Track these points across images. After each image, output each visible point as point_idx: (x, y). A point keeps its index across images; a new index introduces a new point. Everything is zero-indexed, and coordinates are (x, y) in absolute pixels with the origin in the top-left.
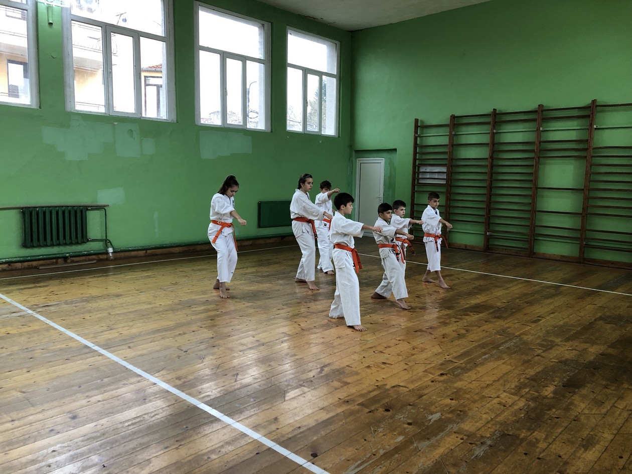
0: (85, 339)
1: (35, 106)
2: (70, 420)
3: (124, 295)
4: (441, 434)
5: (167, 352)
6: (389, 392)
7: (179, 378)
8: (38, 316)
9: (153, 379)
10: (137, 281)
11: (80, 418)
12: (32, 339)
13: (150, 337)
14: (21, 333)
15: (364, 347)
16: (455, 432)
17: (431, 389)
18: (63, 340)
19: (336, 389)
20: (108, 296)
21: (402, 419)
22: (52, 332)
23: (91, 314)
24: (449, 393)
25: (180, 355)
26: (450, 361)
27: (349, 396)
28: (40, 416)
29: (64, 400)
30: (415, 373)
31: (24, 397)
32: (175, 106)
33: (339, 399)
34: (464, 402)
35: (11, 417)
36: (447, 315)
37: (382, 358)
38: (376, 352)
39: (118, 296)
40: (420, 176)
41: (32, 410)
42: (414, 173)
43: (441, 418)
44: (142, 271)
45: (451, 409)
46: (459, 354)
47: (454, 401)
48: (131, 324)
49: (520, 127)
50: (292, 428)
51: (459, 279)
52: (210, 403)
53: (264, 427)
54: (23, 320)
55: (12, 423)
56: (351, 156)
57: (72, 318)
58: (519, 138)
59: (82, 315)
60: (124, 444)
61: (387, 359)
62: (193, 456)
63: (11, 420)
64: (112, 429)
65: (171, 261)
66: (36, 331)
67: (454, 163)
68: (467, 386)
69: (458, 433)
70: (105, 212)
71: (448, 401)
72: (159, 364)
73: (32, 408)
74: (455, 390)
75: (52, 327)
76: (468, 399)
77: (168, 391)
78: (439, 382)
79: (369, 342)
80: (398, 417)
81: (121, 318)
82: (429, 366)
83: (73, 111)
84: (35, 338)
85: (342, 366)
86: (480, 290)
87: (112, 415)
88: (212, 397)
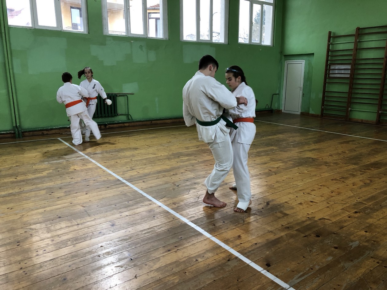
0: (118, 175)
1: (86, 33)
2: (110, 226)
3: (139, 148)
4: (362, 258)
5: (166, 186)
6: (318, 223)
7: (174, 203)
8: (91, 160)
9: (159, 203)
10: (146, 140)
11: (116, 226)
12: (88, 173)
13: (156, 175)
14: (82, 170)
15: (296, 190)
16: (372, 257)
17: (349, 223)
18: (105, 175)
19: (279, 218)
20: (130, 149)
21: (329, 244)
22: (99, 170)
23: (120, 160)
24: (363, 227)
25: (175, 188)
26: (360, 202)
27: (288, 224)
28: (93, 223)
29: (107, 214)
30: (335, 210)
31: (85, 210)
32: (168, 29)
33: (282, 225)
34: (376, 235)
35: (77, 222)
36: (353, 169)
37: (310, 198)
38: (305, 193)
39: (136, 149)
40: (331, 72)
41: (88, 219)
42: (326, 70)
43: (359, 245)
44: (149, 133)
45: (367, 239)
46: (367, 198)
47: (367, 233)
48: (144, 166)
50: (251, 244)
51: (359, 143)
52: (195, 221)
53: (232, 242)
54: (83, 162)
55: (78, 226)
56: (281, 59)
57: (110, 161)
59: (116, 160)
60: (143, 246)
61: (313, 199)
62: (187, 258)
63: (77, 224)
64: (135, 235)
65: (166, 128)
66: (90, 169)
67: (357, 62)
68: (377, 223)
69: (375, 258)
70: (127, 98)
71: (363, 233)
72: (162, 193)
73: (89, 217)
74: (368, 225)
75: (99, 167)
76: (379, 233)
77: (168, 212)
78: (355, 218)
79: (299, 186)
80: (326, 241)
81: (138, 163)
82: (345, 206)
83: (107, 34)
84: (90, 173)
85: (282, 202)
86: (376, 152)
87: (135, 225)
88: (196, 218)
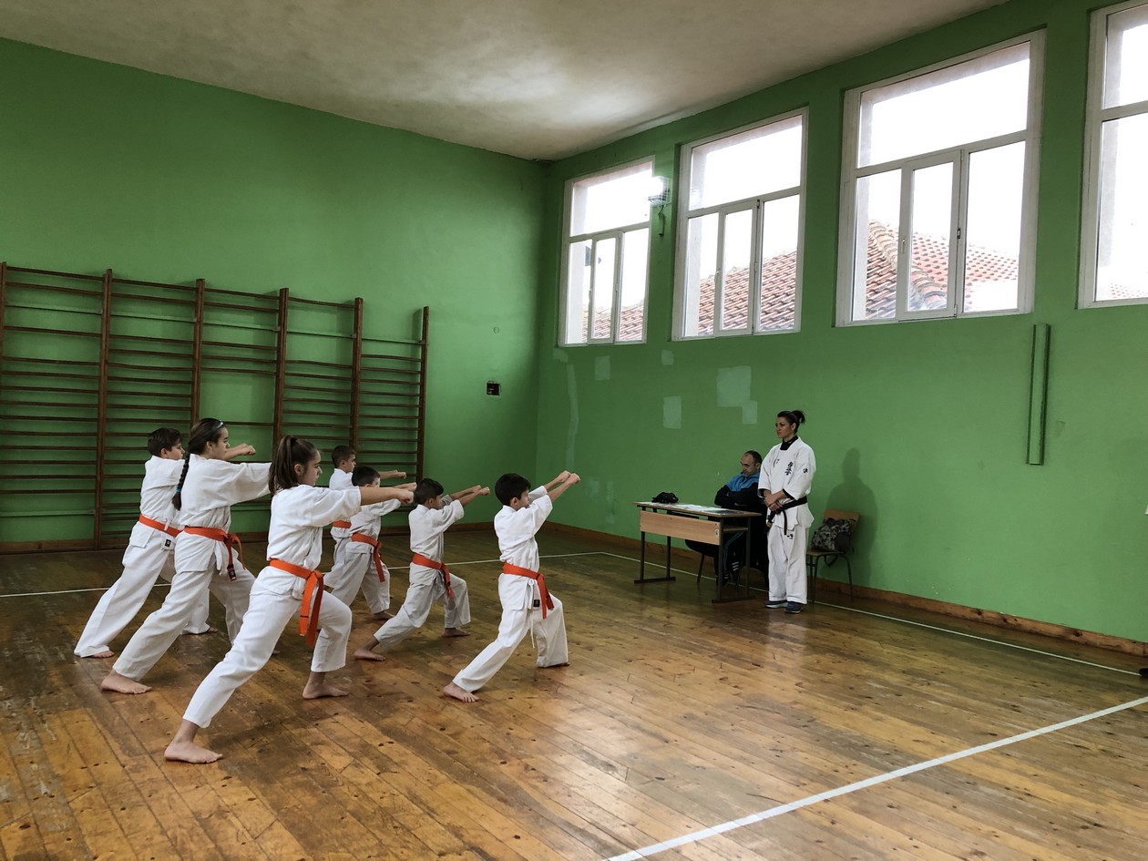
49: (158, 311)
58: (156, 330)
